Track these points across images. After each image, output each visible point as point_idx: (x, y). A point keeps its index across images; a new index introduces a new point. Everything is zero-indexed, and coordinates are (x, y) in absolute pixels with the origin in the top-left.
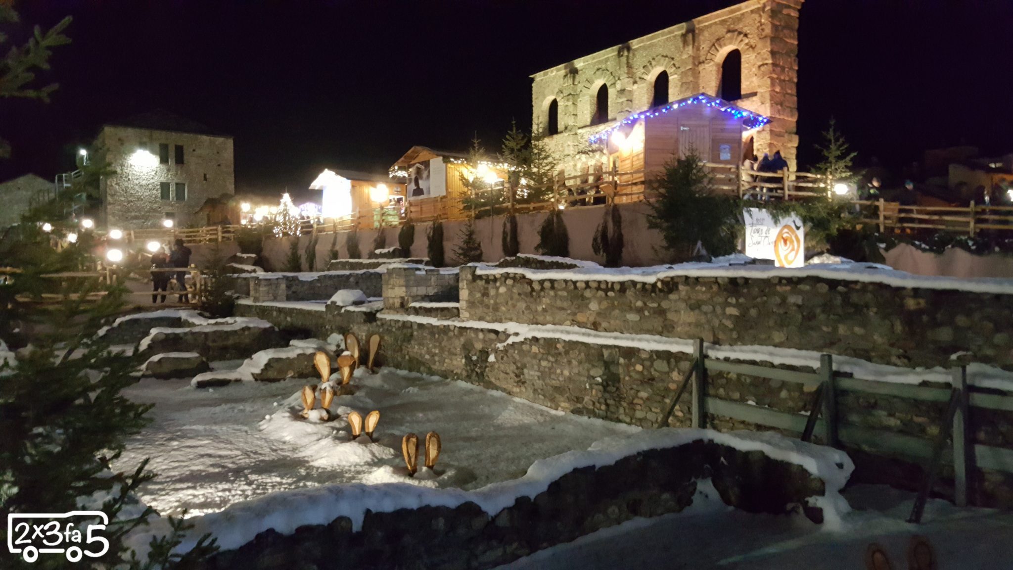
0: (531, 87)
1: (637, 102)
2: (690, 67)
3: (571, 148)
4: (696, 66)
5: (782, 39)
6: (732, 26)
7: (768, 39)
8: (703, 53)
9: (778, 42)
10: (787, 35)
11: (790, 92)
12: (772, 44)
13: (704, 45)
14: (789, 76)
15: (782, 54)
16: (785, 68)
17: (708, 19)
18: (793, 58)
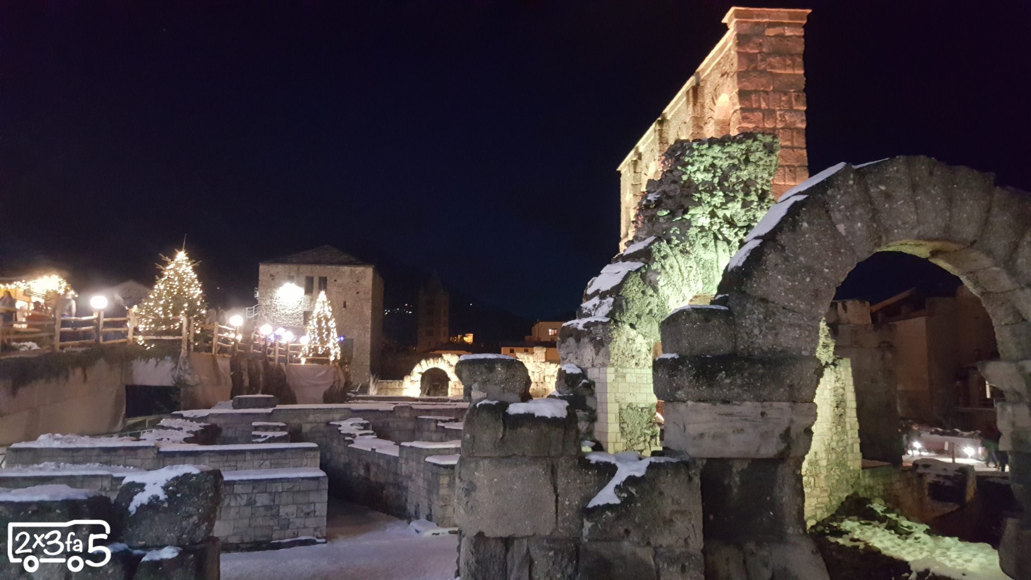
2: (692, 132)
4: (701, 128)
5: (763, 72)
6: (724, 68)
7: (735, 76)
8: (706, 110)
9: (755, 76)
10: (777, 65)
11: (788, 143)
12: (742, 82)
13: (708, 101)
14: (785, 121)
15: (767, 93)
16: (774, 111)
17: (708, 65)
18: (793, 94)
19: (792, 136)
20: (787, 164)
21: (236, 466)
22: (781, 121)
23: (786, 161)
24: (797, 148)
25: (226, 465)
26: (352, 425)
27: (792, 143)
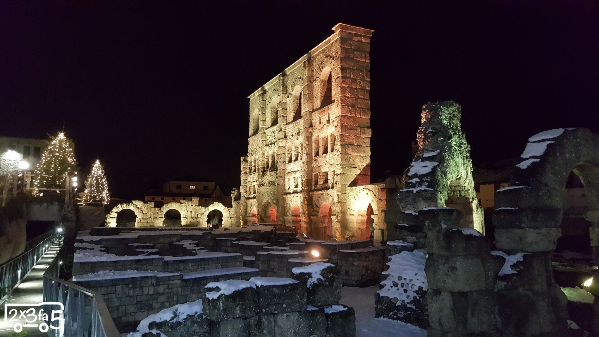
0: (249, 104)
1: (289, 110)
2: (307, 84)
3: (261, 143)
4: (312, 83)
5: (352, 58)
6: (328, 53)
7: (339, 59)
8: (315, 73)
9: (348, 61)
10: (358, 56)
11: (362, 97)
12: (343, 63)
13: (316, 68)
14: (361, 85)
15: (353, 70)
16: (356, 80)
17: (317, 50)
18: (365, 72)
19: (364, 94)
20: (361, 107)
21: (205, 268)
22: (359, 85)
23: (361, 106)
24: (366, 99)
25: (200, 267)
26: (190, 244)
27: (364, 97)
